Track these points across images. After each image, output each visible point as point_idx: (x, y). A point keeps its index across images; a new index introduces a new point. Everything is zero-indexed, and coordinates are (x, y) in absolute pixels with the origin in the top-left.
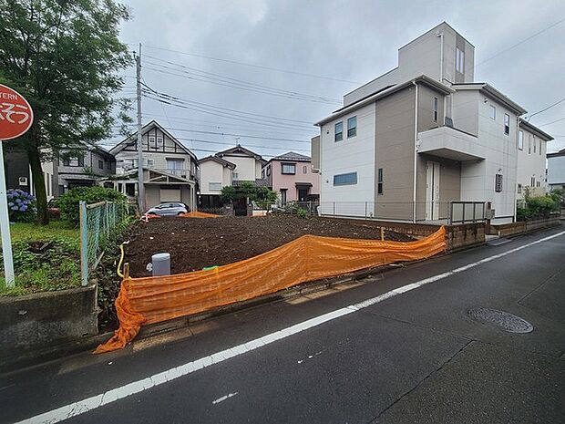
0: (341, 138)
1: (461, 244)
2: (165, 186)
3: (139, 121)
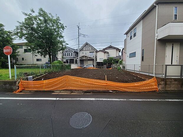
0: (132, 38)
1: (173, 89)
2: (89, 60)
3: (79, 43)
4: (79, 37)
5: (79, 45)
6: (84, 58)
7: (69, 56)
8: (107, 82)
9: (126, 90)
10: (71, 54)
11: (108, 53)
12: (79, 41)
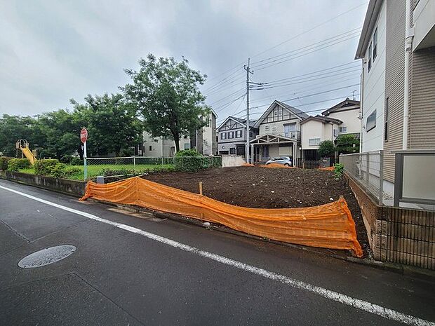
2: (281, 145)
3: (248, 106)
4: (248, 93)
5: (248, 112)
6: (268, 142)
7: (236, 137)
8: (202, 200)
9: (244, 227)
10: (239, 133)
11: (339, 123)
12: (248, 101)
